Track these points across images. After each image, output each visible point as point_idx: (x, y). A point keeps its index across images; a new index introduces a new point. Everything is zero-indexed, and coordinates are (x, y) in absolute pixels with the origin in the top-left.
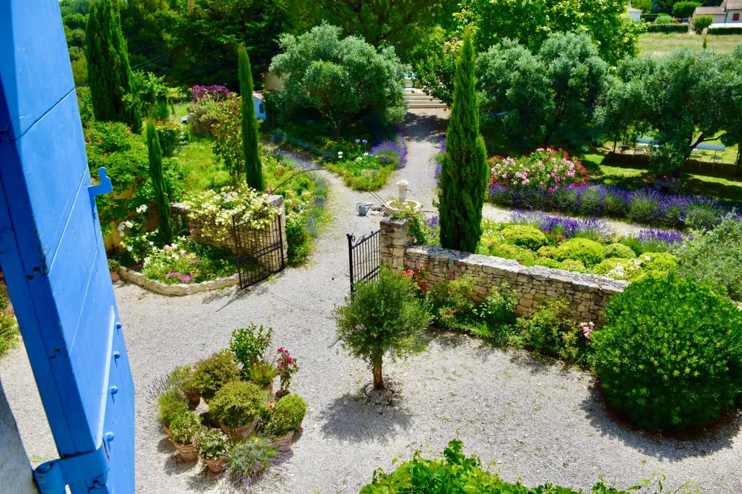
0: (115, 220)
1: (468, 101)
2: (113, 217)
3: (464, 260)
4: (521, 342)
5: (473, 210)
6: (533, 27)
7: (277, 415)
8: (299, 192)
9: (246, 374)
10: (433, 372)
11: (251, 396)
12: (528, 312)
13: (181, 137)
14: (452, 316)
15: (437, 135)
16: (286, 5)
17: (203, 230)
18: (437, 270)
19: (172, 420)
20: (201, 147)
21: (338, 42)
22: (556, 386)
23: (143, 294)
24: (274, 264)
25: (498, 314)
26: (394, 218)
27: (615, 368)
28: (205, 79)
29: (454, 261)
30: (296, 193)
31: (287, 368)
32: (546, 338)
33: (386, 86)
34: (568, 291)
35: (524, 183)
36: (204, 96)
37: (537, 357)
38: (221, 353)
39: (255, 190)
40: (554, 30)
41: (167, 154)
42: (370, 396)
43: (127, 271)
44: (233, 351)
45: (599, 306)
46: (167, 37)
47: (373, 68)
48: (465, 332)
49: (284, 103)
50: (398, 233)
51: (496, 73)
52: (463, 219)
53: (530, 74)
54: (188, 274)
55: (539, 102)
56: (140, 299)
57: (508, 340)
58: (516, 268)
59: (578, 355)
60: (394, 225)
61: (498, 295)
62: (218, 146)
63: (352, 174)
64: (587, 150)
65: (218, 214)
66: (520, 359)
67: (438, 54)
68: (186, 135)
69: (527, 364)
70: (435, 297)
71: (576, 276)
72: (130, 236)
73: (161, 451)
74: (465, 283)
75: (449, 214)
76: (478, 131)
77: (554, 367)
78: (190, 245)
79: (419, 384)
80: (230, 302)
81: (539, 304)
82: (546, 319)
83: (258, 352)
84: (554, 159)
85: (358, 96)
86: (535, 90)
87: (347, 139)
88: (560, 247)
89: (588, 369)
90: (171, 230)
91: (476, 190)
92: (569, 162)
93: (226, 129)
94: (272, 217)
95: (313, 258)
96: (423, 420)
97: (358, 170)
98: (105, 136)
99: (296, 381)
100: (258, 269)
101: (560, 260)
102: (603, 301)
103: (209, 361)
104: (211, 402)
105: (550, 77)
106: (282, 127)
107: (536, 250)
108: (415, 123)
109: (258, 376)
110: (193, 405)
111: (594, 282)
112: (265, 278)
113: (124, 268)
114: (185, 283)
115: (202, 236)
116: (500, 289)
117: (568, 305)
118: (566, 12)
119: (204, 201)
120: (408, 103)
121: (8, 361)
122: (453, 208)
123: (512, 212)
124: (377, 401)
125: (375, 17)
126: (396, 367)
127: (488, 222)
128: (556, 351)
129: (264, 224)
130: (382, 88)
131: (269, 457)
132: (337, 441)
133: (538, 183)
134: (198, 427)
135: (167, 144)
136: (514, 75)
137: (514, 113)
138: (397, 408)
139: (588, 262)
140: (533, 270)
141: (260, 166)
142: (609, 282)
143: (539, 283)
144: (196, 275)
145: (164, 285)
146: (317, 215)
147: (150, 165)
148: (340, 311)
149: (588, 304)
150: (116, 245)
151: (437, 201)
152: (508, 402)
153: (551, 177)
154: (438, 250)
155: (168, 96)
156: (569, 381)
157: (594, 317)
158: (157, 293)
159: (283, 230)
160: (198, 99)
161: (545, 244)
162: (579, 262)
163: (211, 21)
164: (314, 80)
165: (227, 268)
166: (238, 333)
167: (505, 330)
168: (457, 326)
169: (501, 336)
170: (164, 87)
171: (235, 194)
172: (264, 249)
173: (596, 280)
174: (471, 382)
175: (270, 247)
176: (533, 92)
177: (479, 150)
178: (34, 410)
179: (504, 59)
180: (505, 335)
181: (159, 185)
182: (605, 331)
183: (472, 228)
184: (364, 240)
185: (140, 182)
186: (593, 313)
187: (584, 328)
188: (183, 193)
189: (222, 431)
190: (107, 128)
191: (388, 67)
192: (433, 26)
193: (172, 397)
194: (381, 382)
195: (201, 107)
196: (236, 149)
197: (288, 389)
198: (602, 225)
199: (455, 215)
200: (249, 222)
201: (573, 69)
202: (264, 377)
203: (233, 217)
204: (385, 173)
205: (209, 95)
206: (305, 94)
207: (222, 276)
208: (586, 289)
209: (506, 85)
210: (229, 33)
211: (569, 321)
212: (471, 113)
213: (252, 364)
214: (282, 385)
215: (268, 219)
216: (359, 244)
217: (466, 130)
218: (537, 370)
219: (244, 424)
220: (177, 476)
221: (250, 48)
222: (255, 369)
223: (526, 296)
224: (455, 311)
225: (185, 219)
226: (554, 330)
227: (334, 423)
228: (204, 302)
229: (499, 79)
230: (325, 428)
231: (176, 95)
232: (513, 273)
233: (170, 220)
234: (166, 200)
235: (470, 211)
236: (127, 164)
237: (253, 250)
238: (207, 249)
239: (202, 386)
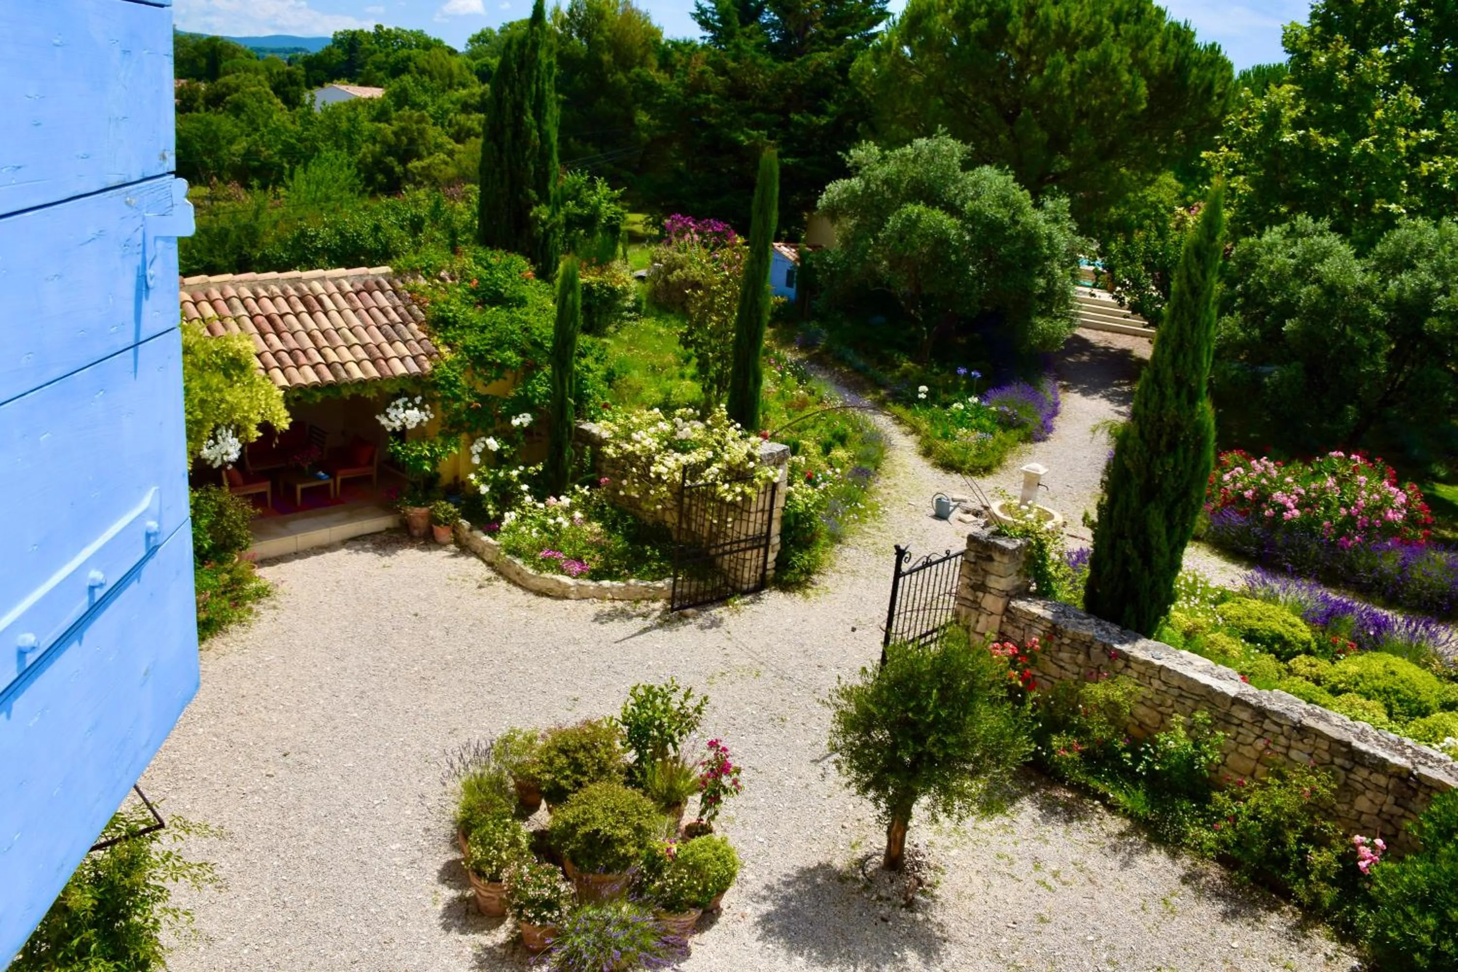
0: (470, 431)
1: (1195, 322)
2: (467, 425)
3: (1126, 648)
4: (1212, 844)
5: (1165, 549)
6: (1367, 201)
7: (676, 870)
8: (827, 449)
9: (638, 774)
10: (1011, 862)
11: (634, 819)
12: (1241, 784)
13: (628, 304)
14: (1075, 755)
15: (1126, 389)
16: (874, 89)
17: (625, 482)
18: (1064, 655)
19: (475, 827)
20: (662, 330)
21: (960, 174)
22: (1272, 960)
23: (489, 579)
24: (746, 575)
25: (1176, 774)
26: (998, 534)
27: (1417, 956)
28: (696, 205)
29: (1104, 645)
30: (820, 449)
31: (717, 782)
32: (1269, 850)
33: (1039, 275)
34: (1338, 761)
35: (1287, 515)
36: (688, 236)
37: (1242, 885)
38: (600, 722)
39: (738, 425)
40: (1412, 214)
41: (593, 328)
42: (870, 882)
43: (471, 530)
44: (625, 724)
45: (1406, 809)
46: (643, 117)
47: (1018, 233)
48: (1096, 796)
49: (833, 274)
50: (1000, 563)
51: (1270, 283)
52: (1139, 562)
53: (1343, 296)
54: (579, 560)
55: (1352, 355)
56: (480, 587)
57: (1185, 834)
58: (1232, 688)
59: (1337, 905)
60: (996, 546)
61: (1182, 733)
62: (690, 332)
63: (939, 434)
64: (1442, 474)
65: (657, 458)
66: (1203, 880)
67: (1158, 228)
68: (638, 302)
69: (1217, 895)
70: (1050, 709)
71: (1363, 731)
72: (489, 466)
73: (443, 882)
74: (1117, 695)
75: (1113, 547)
76: (1205, 389)
77: (1275, 917)
78: (596, 506)
79: (978, 880)
80: (645, 630)
81: (1268, 774)
82: (1277, 809)
83: (672, 737)
84: (1362, 478)
85: (981, 283)
86: (1348, 329)
87: (942, 365)
88: (1340, 665)
89: (1355, 942)
90: (566, 472)
91: (1179, 510)
92: (1394, 490)
93: (712, 302)
94: (760, 483)
95: (825, 581)
96: (967, 956)
97: (952, 429)
98: (485, 274)
99: (733, 813)
100: (713, 579)
101: (1335, 691)
102: (1418, 800)
103: (572, 733)
104: (557, 811)
105: (1386, 306)
106: (822, 319)
107: (1285, 661)
108: (1085, 358)
109: (659, 783)
110: (526, 809)
111: (1402, 754)
112: (722, 599)
113: (466, 524)
114: (569, 575)
115: (622, 493)
116: (1189, 722)
117: (1333, 790)
118: (1447, 179)
119: (639, 427)
120: (1078, 315)
121: (226, 644)
122: (1122, 536)
123: (1249, 573)
124: (883, 893)
125: (1040, 135)
126: (939, 832)
127: (1195, 582)
128: (1286, 883)
129: (743, 494)
130: (1031, 275)
131: (642, 948)
132: (782, 952)
133: (1319, 523)
134: (522, 854)
135: (600, 313)
136: (1307, 292)
137: (1294, 369)
138: (920, 917)
139: (1397, 709)
140: (1269, 700)
141: (758, 381)
142: (1439, 761)
143: (1276, 729)
144: (593, 566)
145: (530, 571)
146: (850, 499)
147: (555, 341)
148: (847, 694)
149: (1380, 798)
150: (461, 479)
151: (1094, 517)
152: (1156, 964)
153: (1349, 514)
154: (1077, 616)
155: (623, 228)
156: (1304, 955)
157: (1389, 830)
158: (515, 584)
159: (777, 514)
160: (674, 239)
161: (1309, 652)
162: (1376, 706)
163: (727, 99)
164: (901, 239)
165: (654, 565)
166: (641, 692)
167: (1184, 812)
168: (1082, 778)
169: (1171, 823)
170: (620, 210)
171: (699, 425)
172: (731, 543)
173: (1409, 751)
174: (1087, 903)
175: (746, 541)
176: (1342, 334)
177: (1199, 428)
178: (245, 745)
179: (1293, 256)
180: (1181, 822)
181: (562, 381)
182: (1408, 866)
183: (1155, 584)
184: (928, 564)
185: (529, 369)
186: (1388, 821)
187: (1362, 848)
188: (605, 406)
189: (564, 872)
190: (493, 261)
191: (1049, 237)
192: (1158, 171)
193: (490, 784)
194: (901, 856)
195: (677, 255)
196: (724, 344)
197: (714, 825)
198: (1443, 636)
199: (1123, 552)
200: (714, 484)
201: (1441, 298)
202: (671, 789)
203: (685, 468)
204: (1005, 444)
205: (696, 236)
206: (878, 263)
207: (641, 578)
208: (1381, 765)
209: (1288, 309)
210: (757, 126)
211: (1329, 824)
212: (1197, 349)
213: (654, 759)
214: (703, 812)
215: (752, 485)
216: (918, 570)
217: (1180, 382)
218: (1235, 914)
219: (608, 869)
220: (461, 938)
221: (789, 161)
222: (658, 769)
223: (1243, 750)
224: (1085, 747)
225: (598, 456)
226: (1291, 837)
227: (784, 915)
228: (596, 620)
229: (1274, 296)
230: (766, 919)
231: (639, 229)
232: (1223, 695)
233: (569, 452)
234: (570, 413)
235: (1158, 550)
236: (513, 332)
237: (710, 540)
238: (626, 520)
239: (548, 777)
